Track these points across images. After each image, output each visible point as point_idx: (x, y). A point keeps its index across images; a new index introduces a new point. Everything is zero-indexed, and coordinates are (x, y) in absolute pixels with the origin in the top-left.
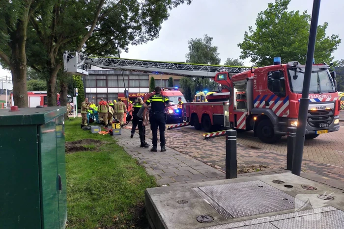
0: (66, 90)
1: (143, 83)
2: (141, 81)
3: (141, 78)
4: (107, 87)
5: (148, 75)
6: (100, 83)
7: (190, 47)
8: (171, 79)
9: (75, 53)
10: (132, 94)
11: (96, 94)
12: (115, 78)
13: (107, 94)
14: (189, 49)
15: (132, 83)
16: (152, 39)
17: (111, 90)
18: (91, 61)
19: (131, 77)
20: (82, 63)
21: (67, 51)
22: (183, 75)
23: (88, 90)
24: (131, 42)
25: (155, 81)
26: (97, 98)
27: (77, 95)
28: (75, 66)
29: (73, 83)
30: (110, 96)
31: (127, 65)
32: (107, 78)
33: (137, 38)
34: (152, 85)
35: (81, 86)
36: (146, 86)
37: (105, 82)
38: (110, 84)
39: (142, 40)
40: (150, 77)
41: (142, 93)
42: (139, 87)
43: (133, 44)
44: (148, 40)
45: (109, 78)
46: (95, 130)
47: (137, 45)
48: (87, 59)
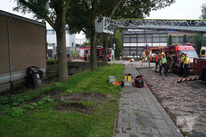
0: (107, 45)
1: (162, 39)
2: (161, 38)
3: (162, 35)
4: (137, 42)
5: (167, 33)
6: (133, 40)
7: (203, 10)
8: (185, 36)
9: (103, 18)
10: (154, 47)
11: (130, 47)
12: (143, 36)
13: (137, 47)
14: (202, 12)
15: (154, 40)
16: (169, 5)
17: (140, 45)
18: (114, 23)
19: (154, 35)
20: (108, 25)
21: (97, 17)
22: (196, 32)
23: (125, 45)
24: (152, 9)
25: (172, 38)
26: (130, 50)
27: (114, 48)
28: (102, 28)
29: (116, 41)
30: (139, 49)
31: (142, 25)
32: (137, 36)
33: (157, 5)
34: (170, 41)
35: (120, 42)
36: (165, 42)
37: (136, 39)
38: (139, 40)
39: (161, 6)
40: (169, 34)
41: (162, 46)
42: (160, 42)
43: (153, 10)
44: (166, 6)
45: (139, 36)
46: (111, 80)
47: (156, 10)
48: (112, 22)
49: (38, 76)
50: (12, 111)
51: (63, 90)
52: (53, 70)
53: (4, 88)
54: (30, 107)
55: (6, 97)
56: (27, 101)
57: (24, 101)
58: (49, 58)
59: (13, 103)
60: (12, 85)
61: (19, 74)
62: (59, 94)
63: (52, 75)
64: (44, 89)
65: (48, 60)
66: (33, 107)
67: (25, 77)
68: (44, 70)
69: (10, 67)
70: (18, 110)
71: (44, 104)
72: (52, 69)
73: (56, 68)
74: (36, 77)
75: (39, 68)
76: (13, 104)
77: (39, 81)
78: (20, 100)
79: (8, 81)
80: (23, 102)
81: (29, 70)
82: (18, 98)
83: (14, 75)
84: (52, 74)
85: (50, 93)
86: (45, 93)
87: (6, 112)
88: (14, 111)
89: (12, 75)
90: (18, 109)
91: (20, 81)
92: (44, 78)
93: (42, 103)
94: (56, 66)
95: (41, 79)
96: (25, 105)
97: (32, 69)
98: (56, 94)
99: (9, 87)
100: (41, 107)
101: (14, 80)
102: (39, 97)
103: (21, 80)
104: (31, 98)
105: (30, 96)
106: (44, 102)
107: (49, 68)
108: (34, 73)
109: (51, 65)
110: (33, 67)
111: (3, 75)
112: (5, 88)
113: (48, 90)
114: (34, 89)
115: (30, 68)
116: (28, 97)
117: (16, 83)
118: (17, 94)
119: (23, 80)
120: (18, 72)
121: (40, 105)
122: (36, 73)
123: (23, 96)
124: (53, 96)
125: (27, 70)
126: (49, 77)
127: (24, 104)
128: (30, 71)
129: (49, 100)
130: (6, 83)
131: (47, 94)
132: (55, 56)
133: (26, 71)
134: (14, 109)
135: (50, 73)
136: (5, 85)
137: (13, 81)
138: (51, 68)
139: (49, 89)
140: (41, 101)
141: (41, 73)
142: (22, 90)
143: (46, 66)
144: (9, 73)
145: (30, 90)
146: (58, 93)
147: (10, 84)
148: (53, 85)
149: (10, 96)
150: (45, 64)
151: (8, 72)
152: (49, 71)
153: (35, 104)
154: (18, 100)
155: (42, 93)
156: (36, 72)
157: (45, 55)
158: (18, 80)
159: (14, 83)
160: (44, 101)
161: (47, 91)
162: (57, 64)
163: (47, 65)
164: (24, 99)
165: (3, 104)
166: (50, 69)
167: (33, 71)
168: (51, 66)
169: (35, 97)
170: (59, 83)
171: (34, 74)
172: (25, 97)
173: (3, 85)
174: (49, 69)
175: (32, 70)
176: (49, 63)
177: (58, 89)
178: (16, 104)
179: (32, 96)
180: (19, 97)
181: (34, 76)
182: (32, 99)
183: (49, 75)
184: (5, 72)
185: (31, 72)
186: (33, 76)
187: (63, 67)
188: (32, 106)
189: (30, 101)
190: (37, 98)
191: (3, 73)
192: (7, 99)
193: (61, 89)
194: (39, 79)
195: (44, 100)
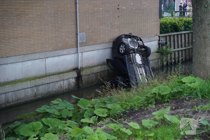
49: (138, 58)
50: (83, 135)
51: (203, 96)
52: (176, 44)
53: (62, 82)
54: (124, 130)
55: (68, 103)
56: (115, 117)
57: (107, 117)
58: (165, 14)
59: (84, 118)
60: (79, 78)
61: (95, 53)
62: (192, 106)
63: (171, 59)
64: (155, 90)
65: (163, 20)
66: (129, 132)
67: (108, 60)
68: (152, 45)
69: (77, 34)
70: (96, 135)
71: (156, 127)
72: (172, 43)
73: (183, 40)
74: (132, 61)
75: (141, 40)
76: (83, 120)
77: (141, 72)
78: (99, 112)
79: (72, 66)
80: (105, 118)
81: (117, 43)
82: (94, 108)
83: (85, 54)
84: (173, 57)
85: (168, 102)
86: (156, 100)
87: (72, 136)
88: (88, 136)
89: (80, 55)
90: (98, 133)
91: (96, 70)
92: (152, 64)
93: (151, 125)
94: (183, 36)
95: (144, 68)
96: (112, 126)
97: (125, 40)
98: (186, 107)
99: (73, 80)
100: (149, 133)
101: (84, 66)
102: (141, 110)
103: (99, 67)
104: (124, 110)
105: (122, 106)
106: (157, 123)
107: (166, 40)
108: (128, 51)
109: (172, 32)
110: (127, 36)
111: (61, 52)
112: (66, 82)
113: (164, 94)
114: (129, 91)
115: (121, 40)
116: (117, 108)
117: (88, 72)
118: (92, 98)
119: (103, 66)
120: (93, 47)
121: (147, 129)
122: (135, 51)
123: (105, 103)
124: (178, 110)
125: (114, 42)
126: (165, 63)
127: (108, 123)
128: (119, 46)
129: (168, 118)
130: (67, 72)
131: (161, 103)
132: (180, 10)
133: (111, 45)
134: (89, 132)
135: (167, 54)
136: (66, 76)
137: (82, 69)
138: (170, 41)
139: (167, 93)
140: (148, 120)
141: (145, 52)
142: (102, 91)
143: (158, 34)
144: (74, 50)
145: (119, 91)
146: (190, 103)
147: (75, 74)
148: (178, 82)
149: (77, 103)
150: (157, 30)
151: (72, 47)
152: (164, 47)
153: (134, 125)
154: (95, 112)
155: (148, 101)
156: (133, 50)
157: (158, 6)
158: (93, 67)
159: (83, 73)
160: (155, 120)
161: (163, 97)
162: (185, 30)
163: (161, 33)
164: (106, 111)
165: (62, 119)
166: (168, 43)
167: (126, 46)
168: (170, 36)
169: (132, 109)
170: (193, 78)
171: (129, 53)
172: (109, 106)
173: (61, 75)
174: (166, 43)
175: (124, 44)
176: (167, 28)
177: (191, 94)
178: (88, 122)
179: (124, 106)
180: (95, 106)
181: (130, 60)
182: (124, 113)
183: (165, 58)
184: (65, 47)
185: (122, 49)
186: (126, 58)
187: (205, 38)
188: (127, 128)
189: (121, 117)
190: (137, 112)
191: (61, 49)
192: (71, 107)
193: (199, 95)
194: (140, 66)
195: (157, 118)
